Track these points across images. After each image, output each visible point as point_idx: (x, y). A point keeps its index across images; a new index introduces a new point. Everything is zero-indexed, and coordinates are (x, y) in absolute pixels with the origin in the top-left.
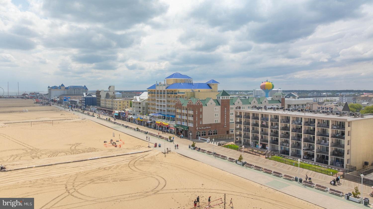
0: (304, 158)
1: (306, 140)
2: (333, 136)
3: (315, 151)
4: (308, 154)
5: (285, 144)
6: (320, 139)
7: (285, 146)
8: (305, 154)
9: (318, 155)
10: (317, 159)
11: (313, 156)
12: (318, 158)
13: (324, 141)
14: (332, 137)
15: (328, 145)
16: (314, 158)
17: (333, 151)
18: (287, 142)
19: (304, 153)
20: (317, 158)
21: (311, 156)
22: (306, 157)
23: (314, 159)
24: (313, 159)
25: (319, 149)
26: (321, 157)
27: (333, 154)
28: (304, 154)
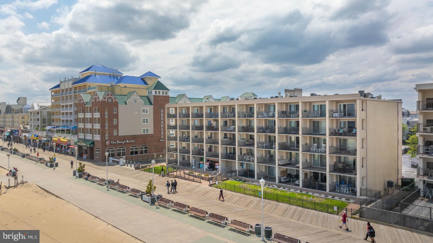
0: (280, 182)
1: (283, 147)
2: (333, 133)
3: (300, 165)
4: (288, 174)
5: (247, 158)
6: (308, 143)
7: (247, 161)
8: (283, 173)
9: (306, 174)
10: (304, 182)
11: (297, 177)
12: (306, 180)
13: (316, 145)
14: (331, 134)
15: (325, 152)
16: (299, 179)
17: (335, 162)
18: (251, 153)
19: (281, 172)
20: (304, 179)
21: (294, 177)
22: (285, 179)
23: (299, 182)
24: (297, 182)
25: (307, 161)
26: (311, 177)
27: (335, 169)
28: (281, 174)
